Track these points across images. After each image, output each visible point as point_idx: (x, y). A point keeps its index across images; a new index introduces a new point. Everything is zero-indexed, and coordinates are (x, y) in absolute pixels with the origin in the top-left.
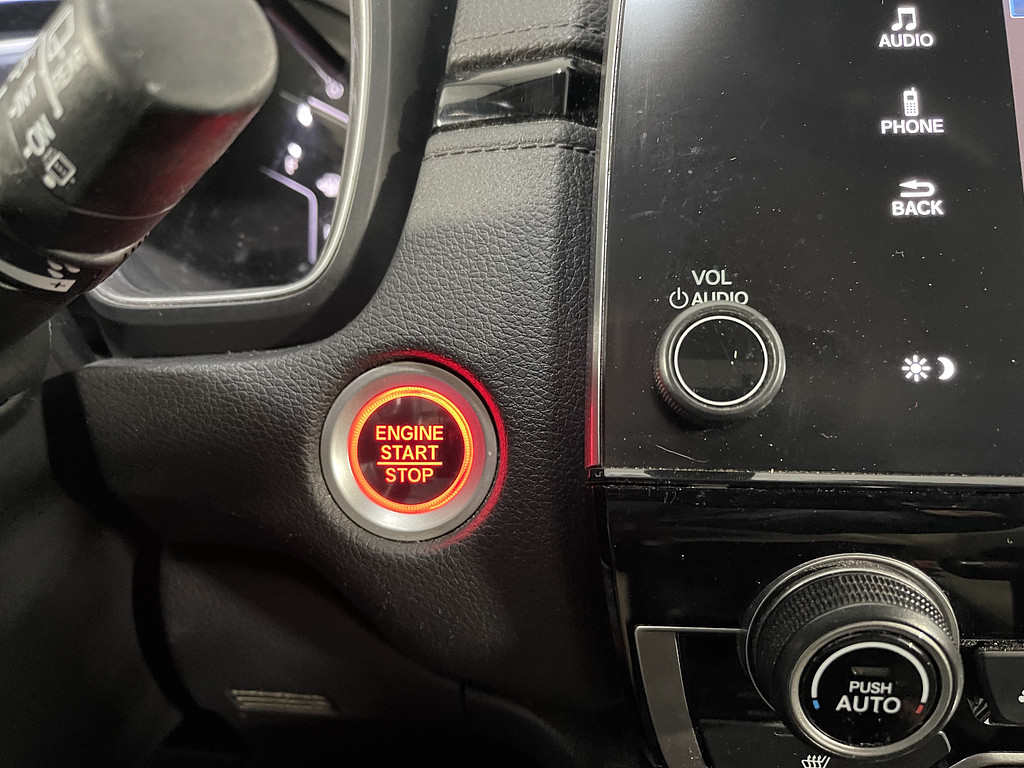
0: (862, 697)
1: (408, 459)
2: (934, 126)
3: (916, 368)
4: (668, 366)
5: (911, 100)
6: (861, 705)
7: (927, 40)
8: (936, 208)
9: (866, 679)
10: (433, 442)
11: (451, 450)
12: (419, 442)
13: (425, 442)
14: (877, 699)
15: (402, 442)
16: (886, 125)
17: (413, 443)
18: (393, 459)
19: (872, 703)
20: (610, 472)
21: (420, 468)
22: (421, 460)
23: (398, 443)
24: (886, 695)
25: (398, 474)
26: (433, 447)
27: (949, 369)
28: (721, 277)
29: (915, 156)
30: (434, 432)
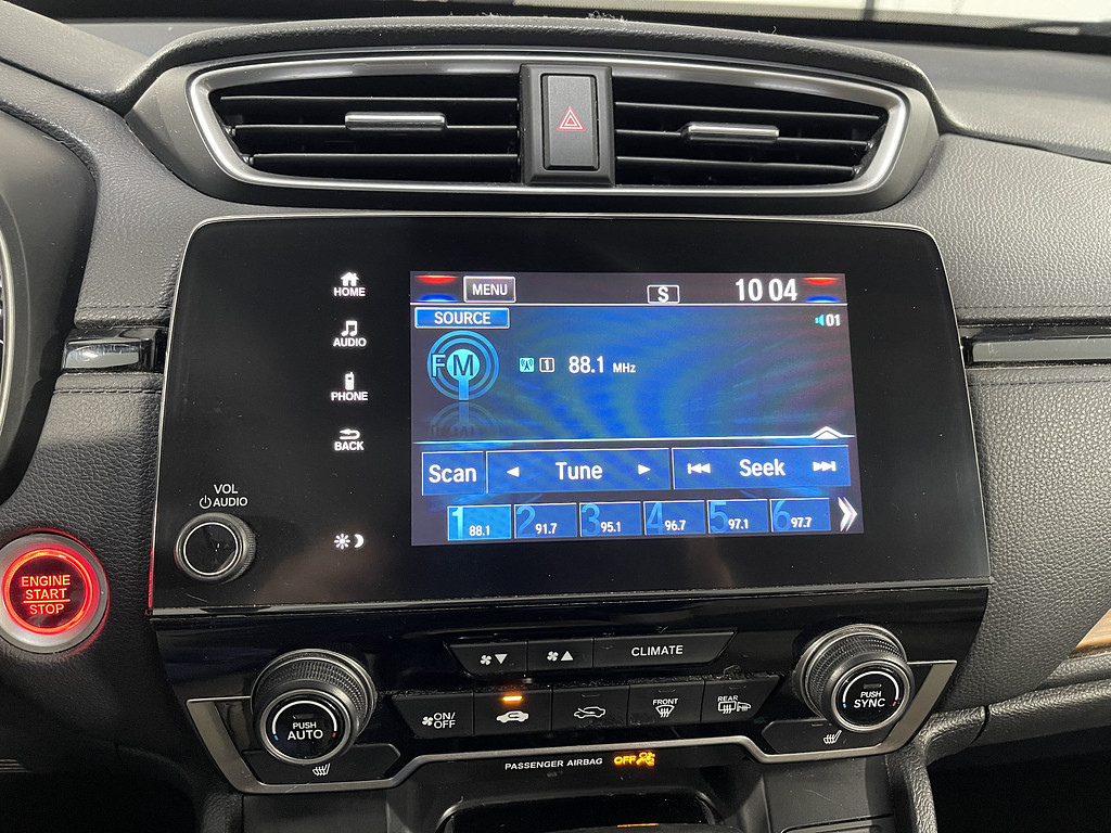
0: (301, 731)
1: (45, 599)
2: (362, 396)
3: (342, 541)
4: (180, 551)
5: (350, 380)
6: (301, 736)
7: (361, 342)
8: (360, 446)
9: (301, 721)
10: (62, 587)
11: (76, 590)
12: (52, 587)
13: (57, 587)
14: (309, 732)
15: (40, 587)
16: (334, 395)
17: (48, 588)
18: (35, 599)
19: (307, 734)
20: (156, 612)
21: (54, 604)
22: (54, 598)
23: (37, 588)
24: (313, 729)
25: (38, 609)
26: (63, 590)
27: (360, 540)
28: (232, 489)
29: (350, 414)
30: (64, 580)
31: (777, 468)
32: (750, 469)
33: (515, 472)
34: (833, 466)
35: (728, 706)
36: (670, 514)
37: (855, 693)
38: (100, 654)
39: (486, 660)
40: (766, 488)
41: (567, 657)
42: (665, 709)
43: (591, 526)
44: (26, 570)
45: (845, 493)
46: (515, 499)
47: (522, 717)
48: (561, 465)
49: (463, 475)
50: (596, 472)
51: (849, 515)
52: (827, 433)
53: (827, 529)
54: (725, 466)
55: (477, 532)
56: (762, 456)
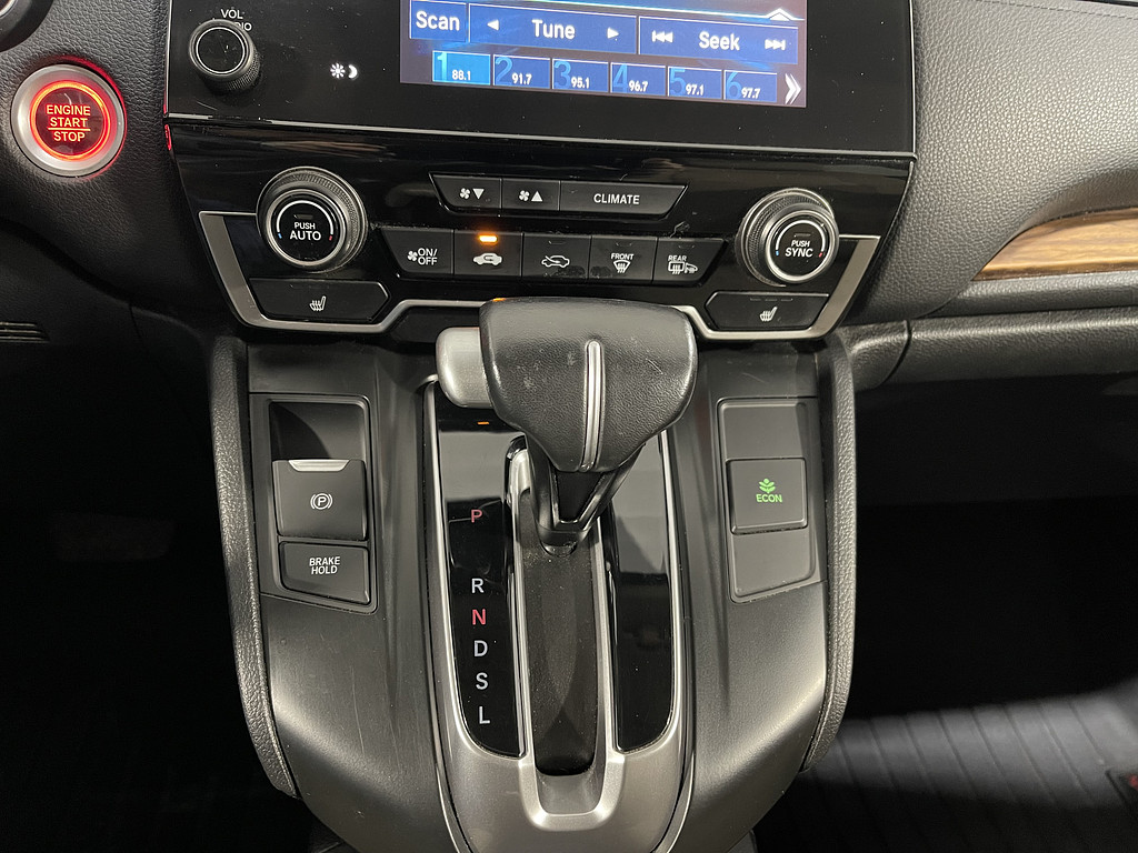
0: (301, 231)
1: (68, 126)
3: (337, 71)
4: (194, 52)
6: (302, 236)
9: (302, 221)
10: (83, 116)
11: (96, 121)
12: (74, 116)
13: (79, 116)
14: (309, 232)
15: (63, 115)
17: (71, 117)
18: (58, 126)
19: (307, 234)
20: (171, 115)
21: (76, 132)
22: (76, 127)
23: (61, 116)
24: (312, 230)
25: (62, 135)
26: (84, 119)
27: (354, 73)
28: (237, 14)
30: (84, 110)
31: (731, 43)
32: (708, 41)
33: (494, 25)
36: (634, 74)
37: (786, 243)
38: (120, 174)
39: (465, 193)
40: (719, 58)
41: (537, 198)
42: (622, 264)
43: (563, 81)
44: (47, 100)
45: (792, 71)
46: (493, 50)
48: (537, 22)
49: (447, 23)
50: (569, 32)
51: (794, 91)
52: (780, 15)
53: (772, 101)
54: (687, 34)
55: (459, 77)
56: (720, 30)
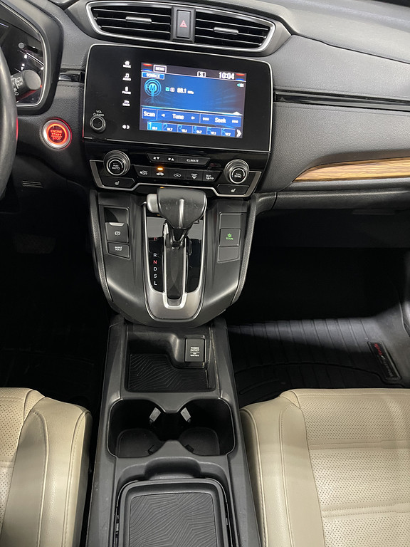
1: (56, 136)
2: (130, 93)
3: (124, 127)
4: (91, 123)
5: (127, 88)
6: (115, 168)
7: (130, 79)
8: (129, 105)
11: (63, 135)
16: (123, 92)
17: (57, 133)
18: (54, 135)
20: (85, 137)
21: (58, 137)
23: (55, 133)
24: (117, 167)
25: (55, 138)
26: (60, 134)
27: (128, 127)
28: (100, 112)
29: (127, 97)
30: (60, 132)
31: (224, 121)
32: (218, 120)
33: (163, 115)
34: (237, 122)
35: (208, 177)
36: (198, 129)
37: (234, 174)
38: (69, 149)
39: (155, 158)
40: (221, 125)
41: (173, 160)
42: (194, 176)
43: (180, 130)
44: (52, 128)
45: (239, 129)
46: (163, 122)
47: (162, 174)
48: (174, 115)
49: (152, 115)
50: (182, 117)
51: (239, 134)
52: (237, 114)
53: (233, 136)
54: (212, 119)
55: (155, 129)
56: (221, 118)
